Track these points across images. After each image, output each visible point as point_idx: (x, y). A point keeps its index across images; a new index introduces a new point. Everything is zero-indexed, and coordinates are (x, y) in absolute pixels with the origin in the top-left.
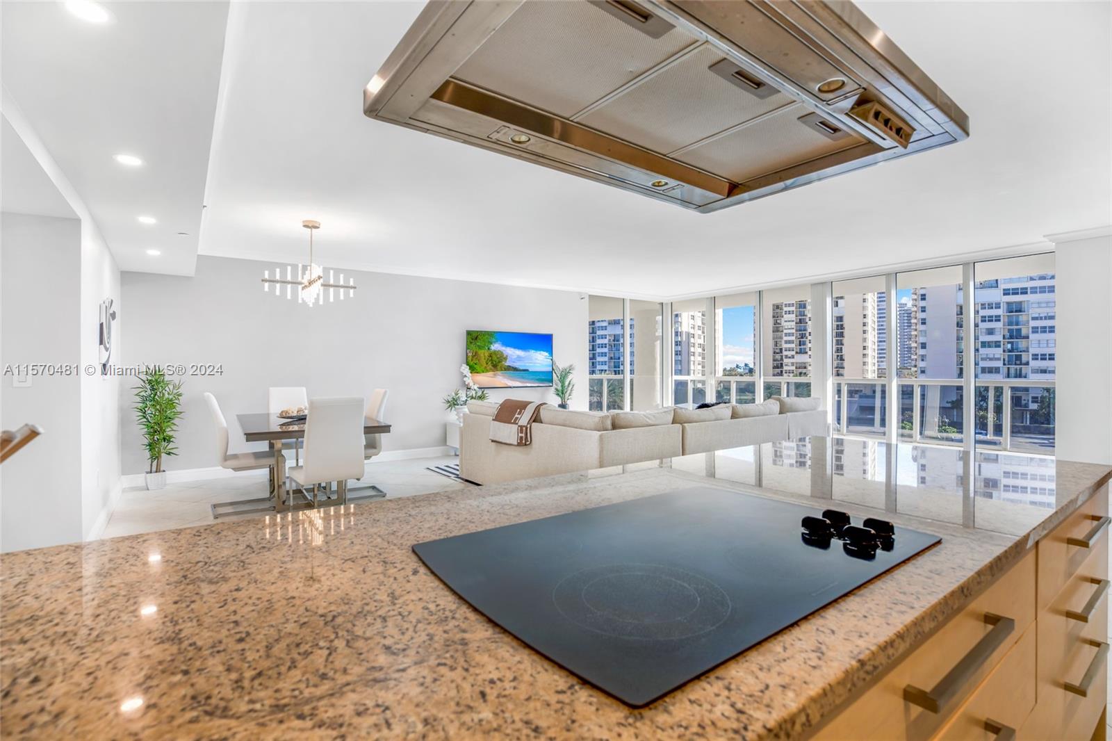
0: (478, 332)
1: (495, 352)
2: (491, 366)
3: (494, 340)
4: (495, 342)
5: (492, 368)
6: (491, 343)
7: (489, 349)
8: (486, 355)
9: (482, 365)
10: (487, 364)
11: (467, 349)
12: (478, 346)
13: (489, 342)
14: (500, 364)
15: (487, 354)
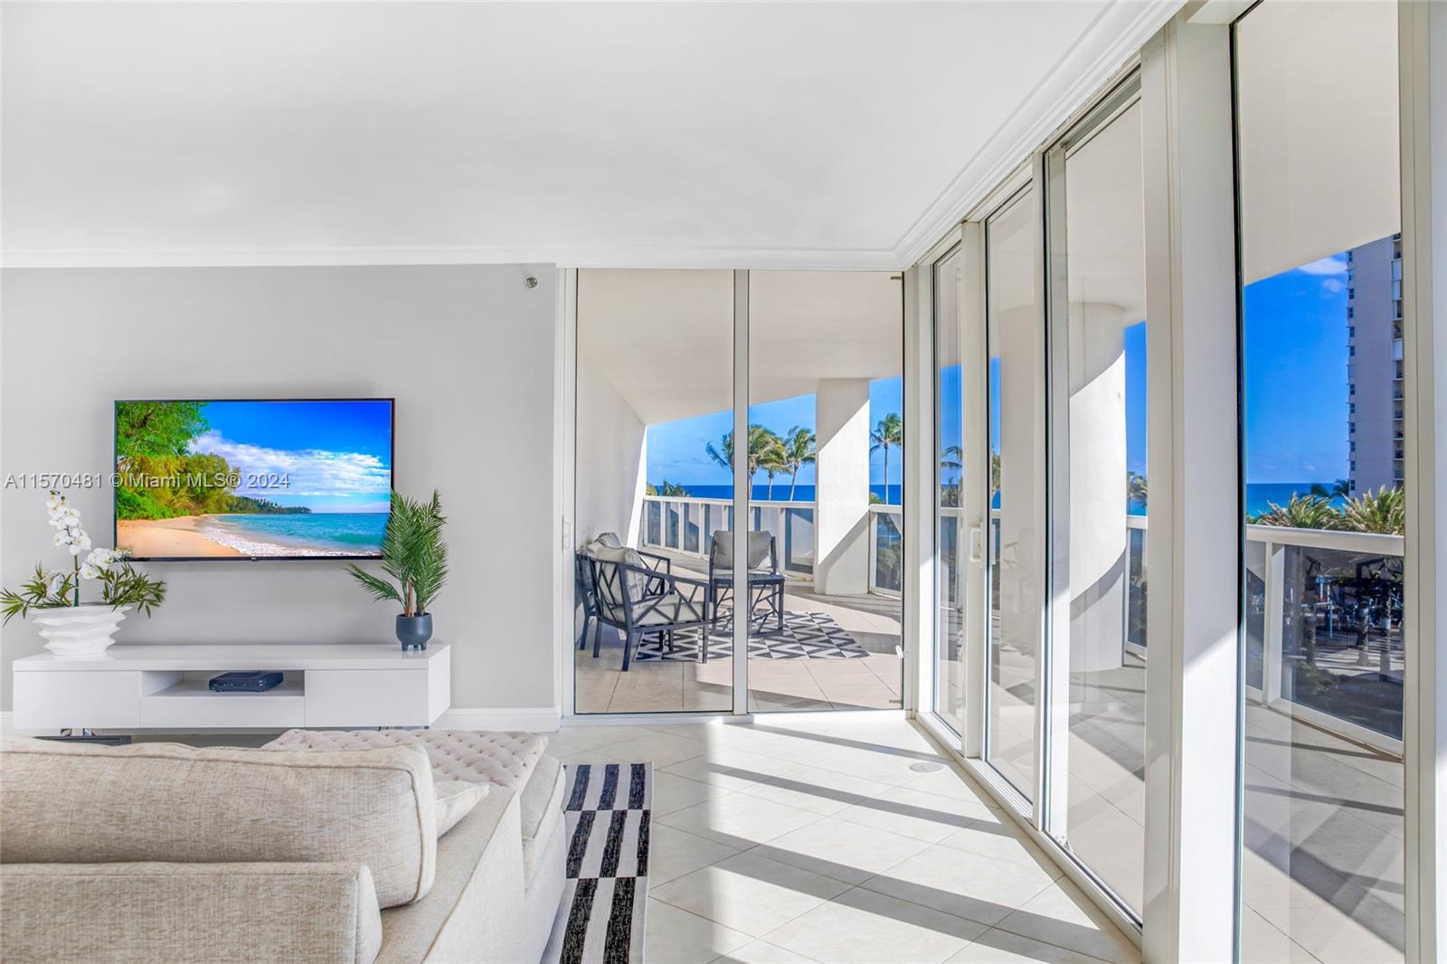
0: (147, 403)
1: (201, 462)
2: (186, 500)
3: (198, 425)
4: (200, 432)
5: (192, 505)
6: (189, 435)
7: (181, 451)
8: (172, 468)
9: (158, 498)
10: (175, 493)
11: (117, 452)
12: (151, 445)
13: (182, 431)
14: (215, 495)
15: (174, 465)
